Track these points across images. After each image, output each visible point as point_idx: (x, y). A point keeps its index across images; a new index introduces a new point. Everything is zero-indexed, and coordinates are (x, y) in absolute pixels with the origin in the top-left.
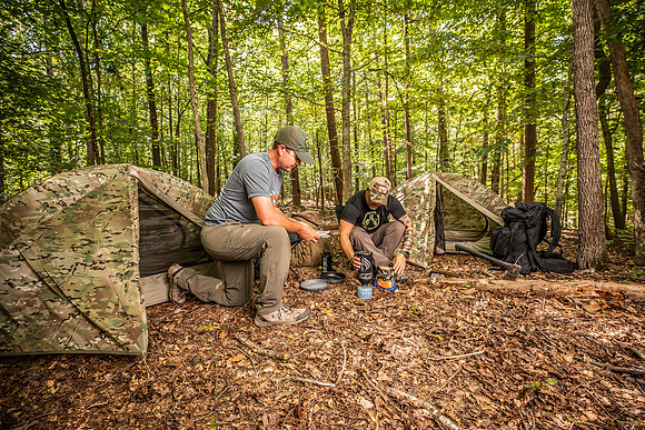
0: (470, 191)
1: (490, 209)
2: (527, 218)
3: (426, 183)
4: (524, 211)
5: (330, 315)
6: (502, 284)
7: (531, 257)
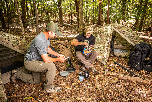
0: (126, 33)
1: (132, 41)
2: (143, 50)
3: (109, 29)
4: (142, 48)
5: (68, 89)
6: (127, 77)
7: (141, 64)
